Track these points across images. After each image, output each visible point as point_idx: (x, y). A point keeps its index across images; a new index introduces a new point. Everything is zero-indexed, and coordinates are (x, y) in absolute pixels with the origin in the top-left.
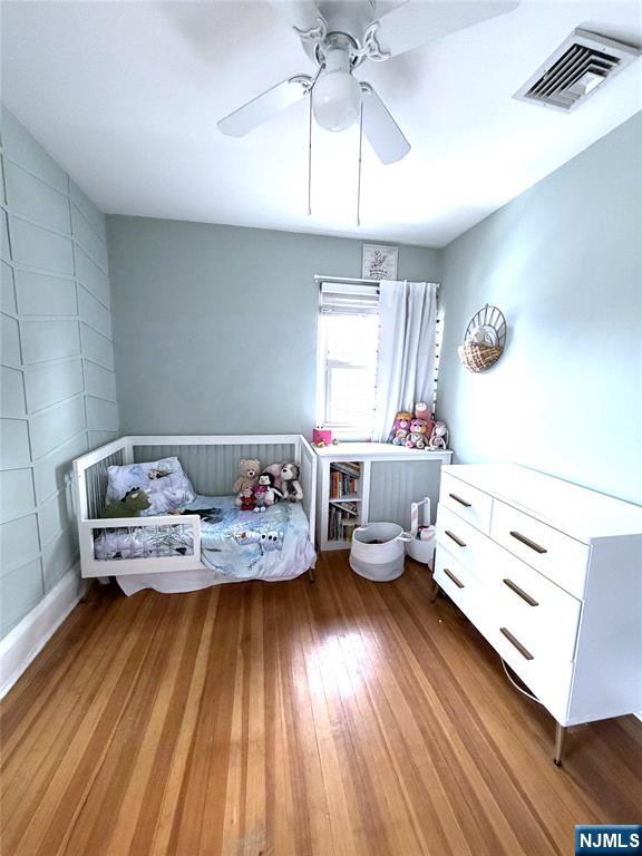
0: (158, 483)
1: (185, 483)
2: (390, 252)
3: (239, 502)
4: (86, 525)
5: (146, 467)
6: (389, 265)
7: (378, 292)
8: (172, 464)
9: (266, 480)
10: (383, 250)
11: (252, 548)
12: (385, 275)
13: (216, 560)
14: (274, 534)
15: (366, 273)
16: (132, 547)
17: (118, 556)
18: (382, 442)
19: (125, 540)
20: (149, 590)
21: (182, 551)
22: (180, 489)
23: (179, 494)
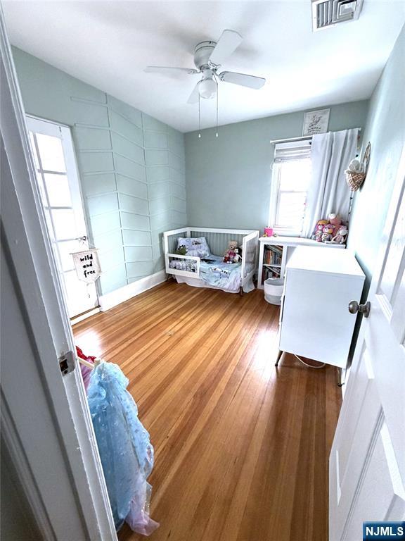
0: (195, 246)
1: (207, 248)
2: (325, 113)
3: (224, 258)
4: (168, 255)
5: (192, 239)
6: (323, 122)
7: (310, 143)
8: (202, 240)
9: (237, 251)
10: (318, 114)
11: (217, 274)
12: (318, 131)
13: (204, 276)
14: (227, 271)
15: (306, 131)
16: (179, 266)
17: (175, 268)
18: (308, 238)
19: (178, 263)
20: (185, 283)
21: (194, 270)
22: (204, 250)
23: (203, 252)
